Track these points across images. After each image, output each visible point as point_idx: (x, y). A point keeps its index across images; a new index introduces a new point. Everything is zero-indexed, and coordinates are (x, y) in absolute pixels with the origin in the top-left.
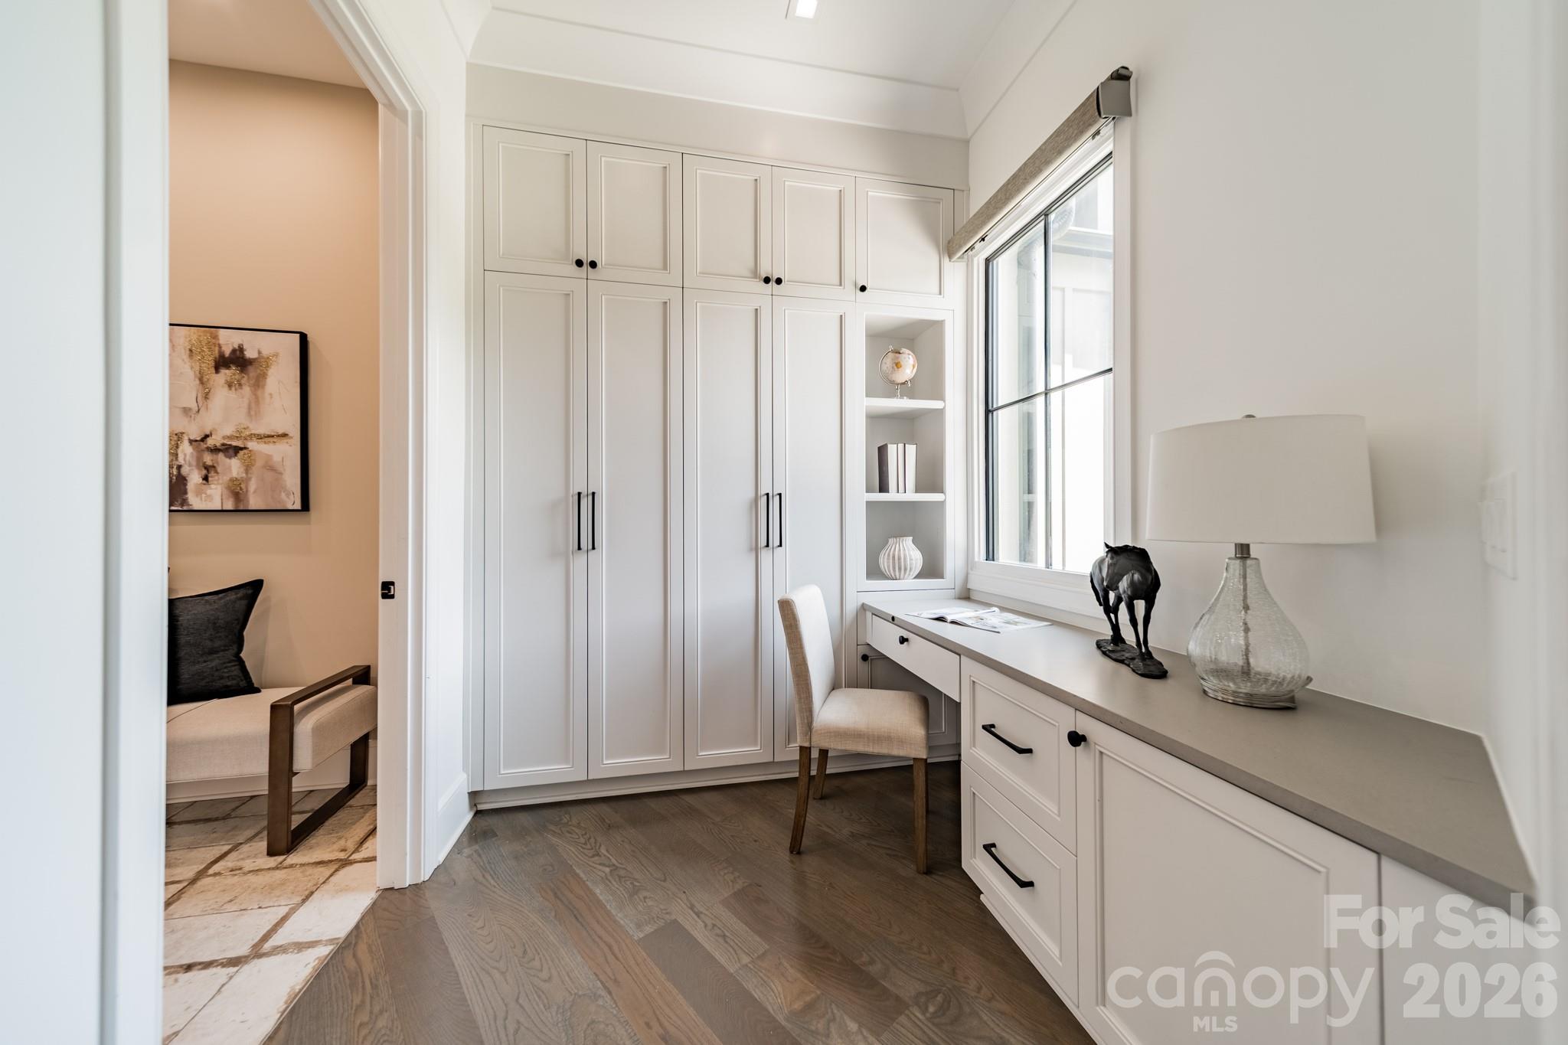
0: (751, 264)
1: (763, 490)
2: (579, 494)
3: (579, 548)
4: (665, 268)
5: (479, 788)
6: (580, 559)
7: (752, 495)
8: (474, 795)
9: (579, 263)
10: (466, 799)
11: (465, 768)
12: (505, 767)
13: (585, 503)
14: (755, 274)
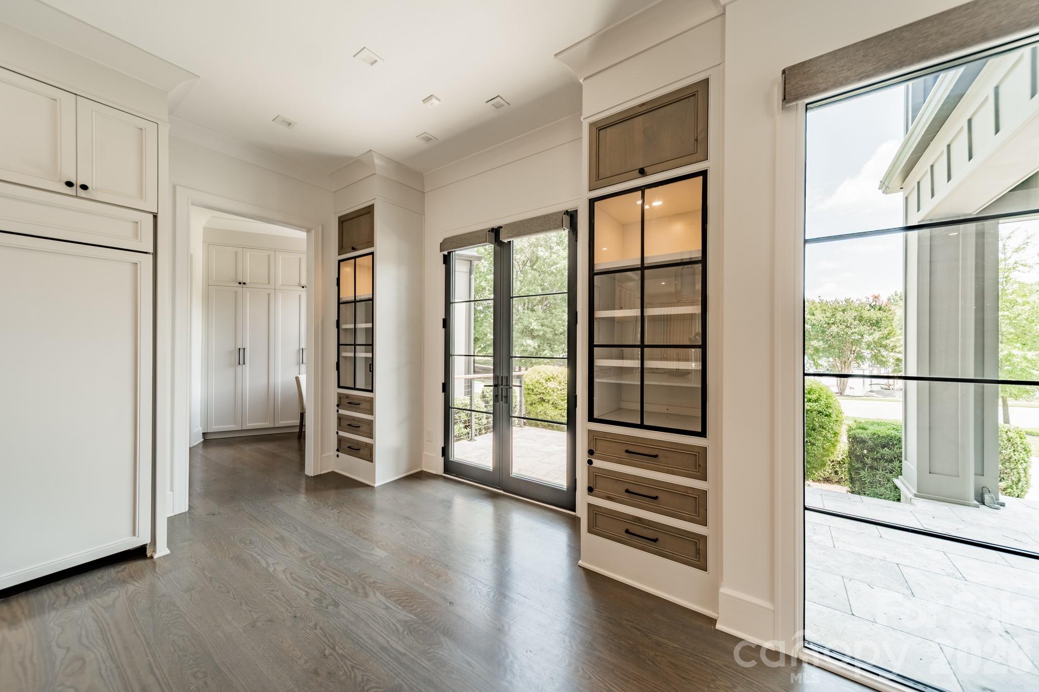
0: (298, 282)
1: (301, 348)
2: (239, 349)
3: (239, 364)
4: (269, 283)
5: (206, 432)
6: (240, 367)
7: (298, 348)
8: (204, 434)
9: (240, 283)
10: (201, 435)
11: (201, 426)
12: (214, 426)
13: (241, 352)
14: (300, 285)
